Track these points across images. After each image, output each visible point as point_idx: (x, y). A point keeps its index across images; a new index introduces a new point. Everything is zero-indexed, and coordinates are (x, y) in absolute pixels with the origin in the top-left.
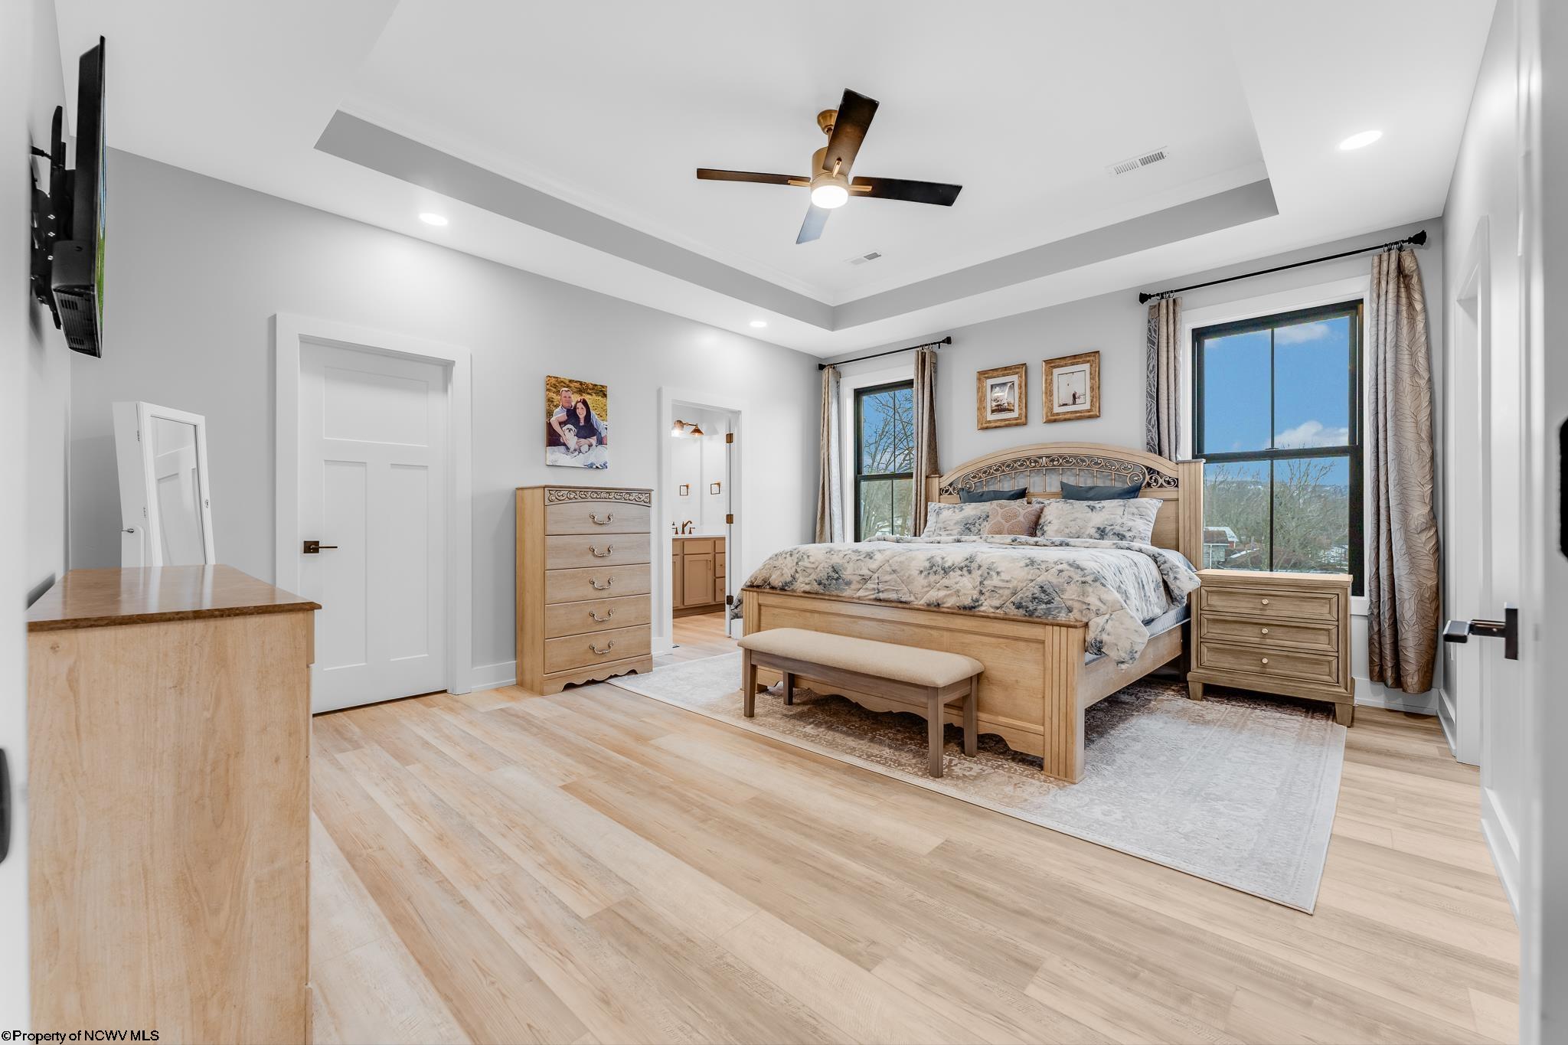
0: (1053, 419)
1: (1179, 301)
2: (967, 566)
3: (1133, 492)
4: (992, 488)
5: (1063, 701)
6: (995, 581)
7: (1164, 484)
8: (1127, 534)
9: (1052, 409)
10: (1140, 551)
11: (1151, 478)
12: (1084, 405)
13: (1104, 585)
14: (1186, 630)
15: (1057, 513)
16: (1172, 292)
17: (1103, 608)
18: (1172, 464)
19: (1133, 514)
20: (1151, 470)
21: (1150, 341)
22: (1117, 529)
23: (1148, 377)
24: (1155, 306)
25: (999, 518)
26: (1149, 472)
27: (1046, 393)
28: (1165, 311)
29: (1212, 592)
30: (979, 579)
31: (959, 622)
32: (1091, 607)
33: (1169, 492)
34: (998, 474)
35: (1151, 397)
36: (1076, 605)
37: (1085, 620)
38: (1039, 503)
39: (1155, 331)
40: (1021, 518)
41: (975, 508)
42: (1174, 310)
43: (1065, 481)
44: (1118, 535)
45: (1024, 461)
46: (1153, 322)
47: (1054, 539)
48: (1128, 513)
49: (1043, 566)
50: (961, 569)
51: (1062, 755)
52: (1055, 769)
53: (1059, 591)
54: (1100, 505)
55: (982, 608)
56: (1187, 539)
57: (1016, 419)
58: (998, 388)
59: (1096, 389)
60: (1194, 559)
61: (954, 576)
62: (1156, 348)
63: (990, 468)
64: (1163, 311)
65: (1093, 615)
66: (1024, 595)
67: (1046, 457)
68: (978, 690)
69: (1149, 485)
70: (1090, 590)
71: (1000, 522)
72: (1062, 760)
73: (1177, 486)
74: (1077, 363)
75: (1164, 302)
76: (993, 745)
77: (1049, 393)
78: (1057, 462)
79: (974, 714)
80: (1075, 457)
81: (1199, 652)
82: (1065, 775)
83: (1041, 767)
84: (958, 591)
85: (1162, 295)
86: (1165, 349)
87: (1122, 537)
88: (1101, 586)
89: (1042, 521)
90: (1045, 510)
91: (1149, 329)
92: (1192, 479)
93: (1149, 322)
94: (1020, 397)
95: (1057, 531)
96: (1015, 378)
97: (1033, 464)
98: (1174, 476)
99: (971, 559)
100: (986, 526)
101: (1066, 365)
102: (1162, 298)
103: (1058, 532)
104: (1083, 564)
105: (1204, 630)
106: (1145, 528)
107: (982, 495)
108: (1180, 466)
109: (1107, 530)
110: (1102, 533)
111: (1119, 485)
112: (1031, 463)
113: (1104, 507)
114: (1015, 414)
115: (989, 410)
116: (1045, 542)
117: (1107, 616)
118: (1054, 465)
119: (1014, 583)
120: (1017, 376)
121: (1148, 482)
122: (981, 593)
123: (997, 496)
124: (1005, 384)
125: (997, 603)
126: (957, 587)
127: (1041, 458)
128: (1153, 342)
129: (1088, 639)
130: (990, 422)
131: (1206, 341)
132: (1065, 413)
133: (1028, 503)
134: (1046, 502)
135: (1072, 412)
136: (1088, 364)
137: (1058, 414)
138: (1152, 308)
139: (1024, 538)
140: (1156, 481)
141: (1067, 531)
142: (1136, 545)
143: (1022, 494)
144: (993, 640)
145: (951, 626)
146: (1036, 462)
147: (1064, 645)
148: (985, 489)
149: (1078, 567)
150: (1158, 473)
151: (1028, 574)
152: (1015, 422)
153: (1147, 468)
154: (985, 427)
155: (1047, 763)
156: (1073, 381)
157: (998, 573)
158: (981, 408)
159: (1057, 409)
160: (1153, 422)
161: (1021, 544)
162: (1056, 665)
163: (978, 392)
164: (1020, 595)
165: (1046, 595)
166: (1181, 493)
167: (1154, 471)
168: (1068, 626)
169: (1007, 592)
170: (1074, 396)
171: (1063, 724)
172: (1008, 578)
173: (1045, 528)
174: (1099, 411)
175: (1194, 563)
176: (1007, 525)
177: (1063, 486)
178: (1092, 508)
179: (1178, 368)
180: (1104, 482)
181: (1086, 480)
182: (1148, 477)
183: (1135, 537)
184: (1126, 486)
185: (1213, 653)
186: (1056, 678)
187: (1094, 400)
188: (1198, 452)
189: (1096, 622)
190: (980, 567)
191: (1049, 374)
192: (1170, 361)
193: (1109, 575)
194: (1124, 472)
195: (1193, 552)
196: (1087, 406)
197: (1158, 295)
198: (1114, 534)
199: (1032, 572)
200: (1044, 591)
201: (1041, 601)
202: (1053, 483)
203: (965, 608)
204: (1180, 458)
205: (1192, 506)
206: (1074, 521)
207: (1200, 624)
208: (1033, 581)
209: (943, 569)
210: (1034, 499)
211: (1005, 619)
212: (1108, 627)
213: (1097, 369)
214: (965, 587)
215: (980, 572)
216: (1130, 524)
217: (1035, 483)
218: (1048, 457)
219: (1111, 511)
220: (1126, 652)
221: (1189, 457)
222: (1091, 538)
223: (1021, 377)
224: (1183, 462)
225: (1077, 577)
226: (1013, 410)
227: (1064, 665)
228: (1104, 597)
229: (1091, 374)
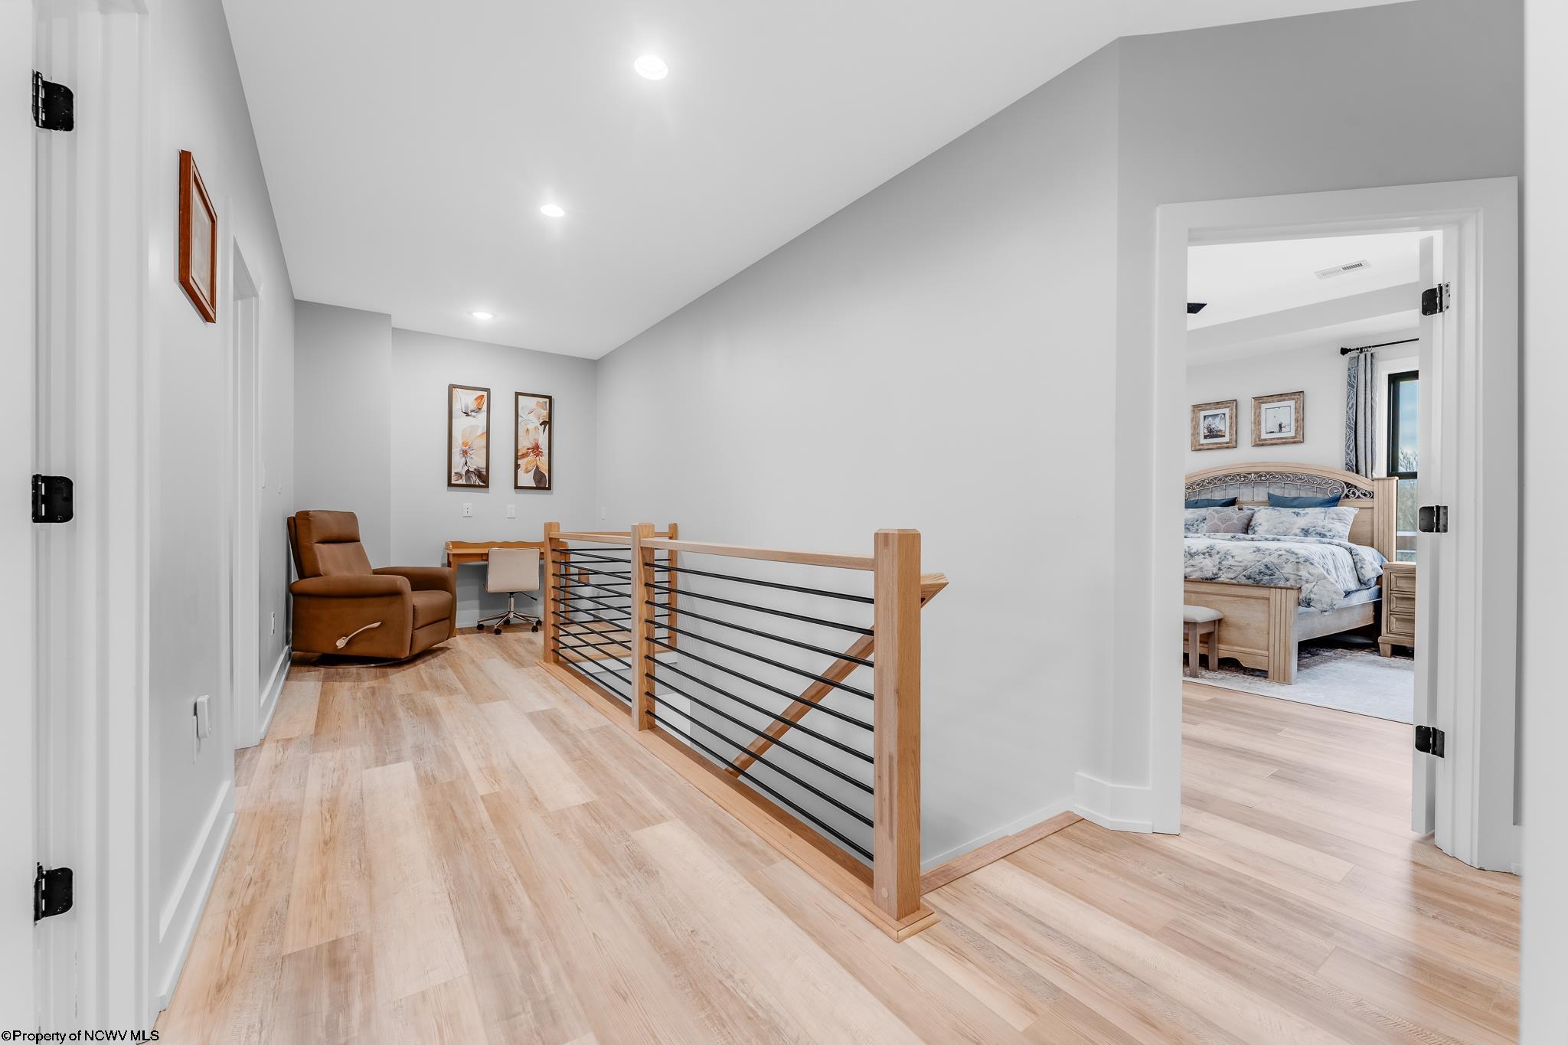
0: (1260, 443)
1: (1376, 355)
2: (1209, 552)
3: (1333, 501)
4: (1204, 497)
5: (1283, 635)
6: (1231, 562)
7: (1361, 495)
8: (1328, 534)
9: (1260, 435)
10: (1340, 545)
11: (1349, 491)
12: (1289, 432)
13: (1312, 564)
14: (1377, 607)
15: (1265, 517)
16: (1370, 347)
17: (1311, 578)
18: (1368, 481)
19: (1333, 519)
20: (1348, 485)
21: (1350, 385)
22: (1319, 529)
23: (1347, 412)
24: (1355, 358)
25: (1216, 521)
26: (1347, 486)
27: (1255, 423)
28: (1363, 363)
29: (1400, 577)
30: (1218, 560)
31: (1204, 587)
32: (1303, 578)
33: (1366, 502)
34: (1211, 486)
35: (1350, 428)
36: (1292, 577)
37: (1299, 586)
38: (1250, 509)
39: (1354, 377)
40: (1235, 521)
41: (1192, 513)
42: (1371, 362)
43: (1271, 492)
44: (1320, 534)
45: (1234, 476)
46: (1352, 370)
47: (1267, 536)
48: (1329, 518)
49: (1267, 552)
50: (1204, 554)
51: (1282, 667)
52: (1276, 676)
53: (1279, 567)
54: (1304, 512)
55: (1220, 579)
56: (1381, 538)
57: (1227, 443)
58: (1210, 418)
59: (1300, 421)
60: (1387, 554)
61: (1198, 559)
62: (1355, 390)
63: (1204, 481)
64: (1362, 362)
65: (1304, 583)
66: (1253, 570)
67: (1255, 473)
68: (1219, 631)
69: (1347, 496)
70: (1302, 567)
71: (1218, 524)
72: (1282, 671)
73: (1372, 497)
74: (1284, 400)
75: (1362, 356)
76: (1230, 665)
77: (1257, 422)
78: (1262, 477)
79: (1216, 645)
80: (1281, 474)
81: (1388, 622)
82: (1284, 679)
83: (1266, 676)
84: (1202, 568)
85: (1361, 350)
86: (1363, 392)
87: (1324, 536)
88: (1310, 565)
89: (1253, 523)
90: (1256, 515)
91: (1349, 375)
92: (1386, 493)
93: (1349, 369)
94: (1230, 426)
95: (1266, 531)
96: (1226, 411)
97: (1243, 479)
98: (1369, 489)
99: (1211, 548)
100: (1204, 526)
101: (1273, 402)
102: (1361, 352)
103: (1268, 531)
104: (1296, 551)
105: (1393, 606)
106: (1344, 530)
107: (1196, 503)
108: (1375, 482)
109: (1310, 531)
110: (1306, 532)
111: (1320, 496)
112: (1240, 477)
113: (1307, 513)
114: (1226, 439)
115: (1202, 436)
116: (1260, 538)
117: (1314, 583)
118: (1261, 480)
119: (1245, 563)
120: (1228, 409)
121: (1346, 495)
122: (1220, 569)
123: (1210, 503)
124: (1217, 415)
125: (1232, 576)
126: (1201, 565)
127: (1251, 474)
128: (1352, 384)
129: (1301, 597)
130: (1203, 445)
131: (1401, 383)
132: (1271, 439)
133: (1239, 509)
134: (1256, 509)
135: (1278, 439)
136: (1294, 401)
137: (1265, 440)
138: (1352, 359)
139: (1241, 535)
140: (1354, 493)
141: (1276, 531)
142: (1336, 541)
143: (1232, 502)
144: (1231, 598)
145: (1198, 590)
146: (1245, 477)
147: (1284, 601)
148: (1197, 498)
149: (1293, 553)
150: (1356, 487)
151: (1256, 557)
152: (1226, 445)
153: (1346, 483)
154: (1198, 448)
155: (1270, 673)
156: (1281, 414)
157: (1233, 557)
158: (1195, 433)
159: (1264, 436)
160: (1351, 447)
161: (1239, 539)
162: (1278, 613)
163: (1192, 421)
164: (1250, 570)
165: (1269, 570)
166: (1375, 503)
167: (1352, 485)
168: (1287, 589)
169: (1240, 569)
170: (1280, 426)
171: (1282, 649)
172: (1241, 560)
173: (1256, 529)
174: (1303, 437)
175: (1386, 554)
176: (1223, 526)
177: (1270, 496)
178: (1298, 514)
179: (1374, 406)
180: (1307, 494)
181: (1290, 491)
182: (1346, 491)
183: (1334, 536)
184: (1327, 497)
185: (1400, 623)
186: (1278, 620)
187: (1299, 429)
188: (1392, 470)
189: (1306, 587)
190: (1218, 552)
191: (1257, 408)
192: (1367, 401)
193: (1316, 559)
194: (1325, 486)
195: (1386, 549)
196: (1292, 434)
197: (1357, 349)
198: (1317, 533)
199: (1259, 556)
200: (1268, 568)
201: (1265, 574)
202: (1261, 494)
203: (1207, 579)
204: (1375, 476)
205: (1386, 514)
206: (1282, 523)
207: (1389, 601)
208: (1259, 561)
209: (1190, 554)
210: (1245, 507)
211: (1239, 585)
212: (1315, 590)
213: (1302, 405)
214: (1208, 566)
215: (1219, 556)
216: (1330, 526)
217: (1245, 494)
218: (1257, 473)
219: (1314, 516)
220: (1327, 605)
221: (1384, 475)
222: (1296, 535)
223: (1232, 410)
224: (1378, 479)
225: (1293, 559)
226: (1224, 436)
227: (1283, 613)
228: (1311, 571)
229: (1296, 409)
